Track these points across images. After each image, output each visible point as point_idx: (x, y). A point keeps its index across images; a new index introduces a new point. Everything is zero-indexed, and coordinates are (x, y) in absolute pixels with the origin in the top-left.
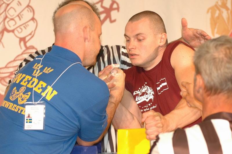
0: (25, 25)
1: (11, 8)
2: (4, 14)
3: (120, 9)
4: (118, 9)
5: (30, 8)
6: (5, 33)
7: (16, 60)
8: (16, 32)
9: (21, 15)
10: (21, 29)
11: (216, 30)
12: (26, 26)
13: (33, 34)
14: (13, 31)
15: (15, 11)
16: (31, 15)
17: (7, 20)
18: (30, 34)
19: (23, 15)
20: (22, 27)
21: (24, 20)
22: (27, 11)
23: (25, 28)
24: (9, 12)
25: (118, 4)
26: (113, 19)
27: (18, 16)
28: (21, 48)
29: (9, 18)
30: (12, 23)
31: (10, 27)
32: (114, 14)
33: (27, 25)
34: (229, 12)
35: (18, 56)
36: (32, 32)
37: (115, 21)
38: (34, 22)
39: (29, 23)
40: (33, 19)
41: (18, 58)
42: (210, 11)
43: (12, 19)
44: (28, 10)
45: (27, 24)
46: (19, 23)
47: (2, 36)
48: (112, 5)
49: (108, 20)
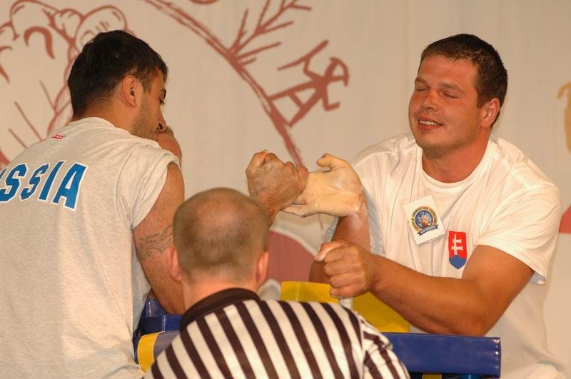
3: (351, 80)
4: (345, 78)
25: (345, 68)
26: (331, 101)
32: (335, 91)
37: (336, 106)
42: (566, 92)
48: (331, 69)
49: (320, 103)
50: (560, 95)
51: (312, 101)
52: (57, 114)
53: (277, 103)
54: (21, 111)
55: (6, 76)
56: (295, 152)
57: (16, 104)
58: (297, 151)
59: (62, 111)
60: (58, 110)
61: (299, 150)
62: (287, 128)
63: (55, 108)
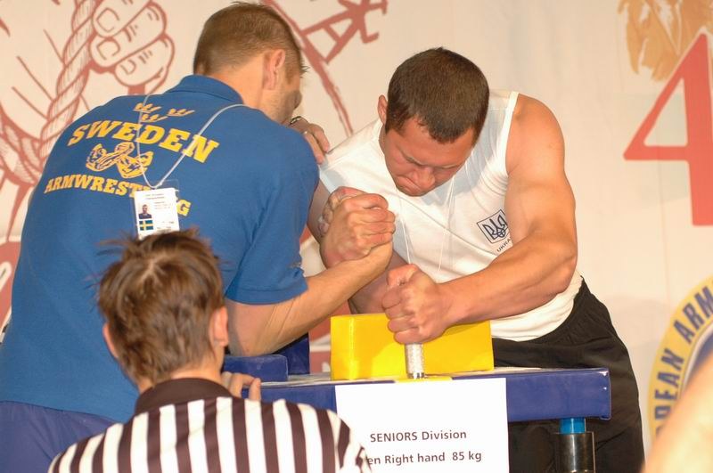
0: (143, 53)
1: (107, 9)
2: (88, 25)
3: (390, 7)
4: (383, 6)
5: (154, 8)
6: (92, 74)
8: (119, 71)
9: (131, 28)
10: (134, 63)
11: (642, 56)
12: (145, 54)
13: (163, 74)
14: (112, 69)
15: (118, 18)
16: (157, 28)
17: (97, 40)
18: (157, 76)
19: (136, 27)
20: (135, 58)
21: (138, 42)
22: (147, 18)
23: (144, 62)
24: (101, 20)
26: (370, 31)
27: (124, 29)
29: (101, 36)
30: (109, 48)
31: (105, 58)
32: (373, 20)
33: (148, 54)
34: (677, 7)
36: (161, 70)
37: (375, 37)
38: (166, 45)
39: (151, 48)
40: (163, 37)
42: (626, 5)
43: (110, 39)
44: (149, 15)
45: (146, 51)
46: (127, 48)
47: (85, 81)
49: (358, 35)
50: (620, 9)
51: (349, 34)
52: (66, 67)
53: (312, 37)
54: (24, 65)
55: (5, 28)
56: (333, 90)
57: (19, 58)
58: (336, 90)
59: (71, 62)
60: (66, 62)
61: (337, 88)
62: (324, 64)
63: (63, 60)
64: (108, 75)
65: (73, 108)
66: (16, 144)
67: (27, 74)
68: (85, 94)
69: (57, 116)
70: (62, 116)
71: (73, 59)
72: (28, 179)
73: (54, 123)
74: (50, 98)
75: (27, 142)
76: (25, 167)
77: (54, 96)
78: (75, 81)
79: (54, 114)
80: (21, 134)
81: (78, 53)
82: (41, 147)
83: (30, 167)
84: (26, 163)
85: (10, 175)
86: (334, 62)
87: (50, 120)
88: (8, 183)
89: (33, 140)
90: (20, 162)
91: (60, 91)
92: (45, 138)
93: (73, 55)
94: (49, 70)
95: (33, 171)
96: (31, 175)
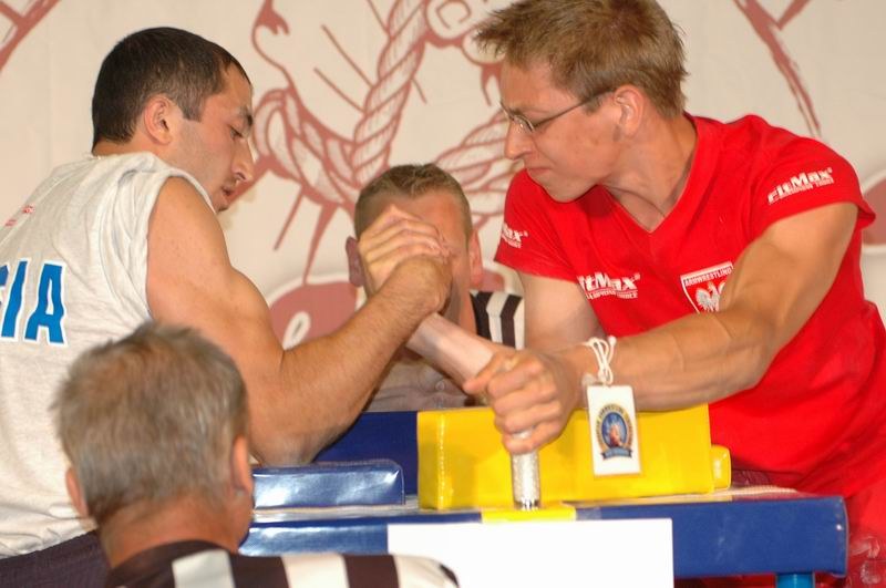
6: (429, 48)
7: (472, 146)
8: (468, 44)
14: (458, 42)
28: (489, 102)
30: (454, 12)
31: (447, 26)
35: (477, 130)
41: (475, 140)
46: (481, 11)
47: (419, 59)
52: (392, 39)
54: (333, 39)
56: (789, 68)
57: (325, 29)
58: (792, 67)
59: (399, 32)
60: (393, 32)
61: (795, 64)
62: (775, 30)
63: (387, 29)
64: (452, 51)
65: (400, 97)
66: (319, 148)
67: (336, 51)
68: (419, 76)
69: (379, 108)
70: (386, 108)
71: (403, 27)
72: (334, 196)
73: (374, 119)
74: (368, 82)
75: (334, 146)
76: (331, 180)
77: (373, 79)
78: (405, 59)
79: (373, 105)
80: (325, 133)
81: (410, 19)
82: (353, 152)
83: (337, 180)
84: (332, 174)
85: (308, 191)
86: (791, 27)
87: (368, 113)
88: (306, 203)
89: (343, 142)
90: (323, 173)
91: (383, 74)
92: (360, 139)
93: (402, 21)
94: (367, 43)
95: (343, 185)
96: (339, 190)
